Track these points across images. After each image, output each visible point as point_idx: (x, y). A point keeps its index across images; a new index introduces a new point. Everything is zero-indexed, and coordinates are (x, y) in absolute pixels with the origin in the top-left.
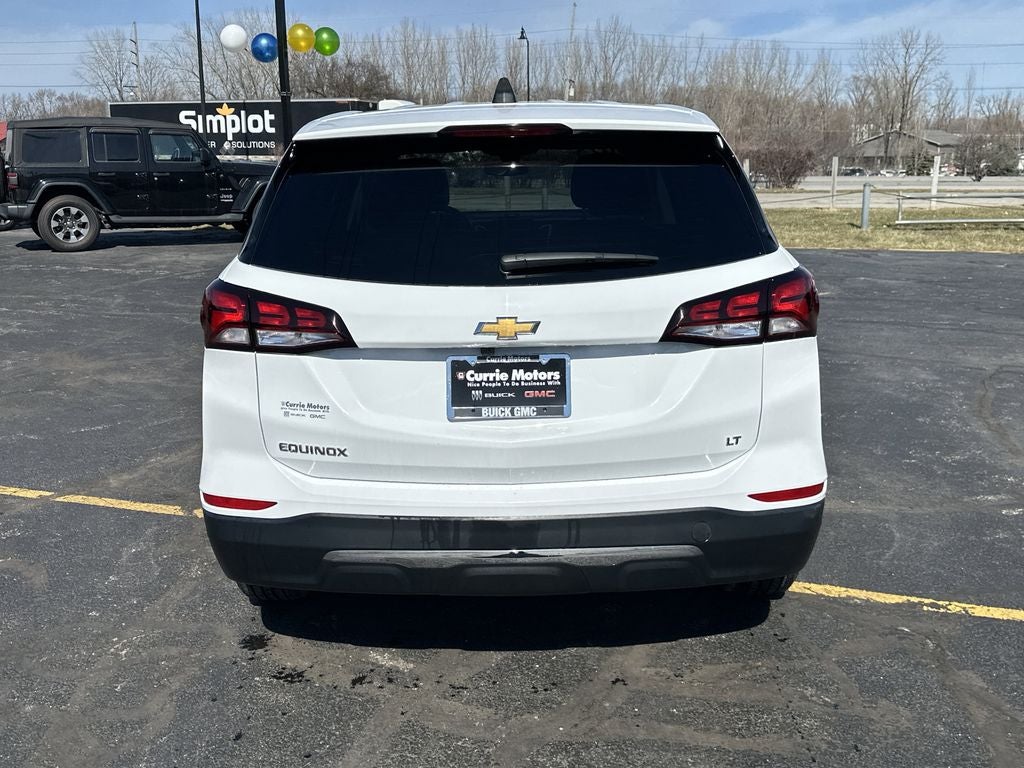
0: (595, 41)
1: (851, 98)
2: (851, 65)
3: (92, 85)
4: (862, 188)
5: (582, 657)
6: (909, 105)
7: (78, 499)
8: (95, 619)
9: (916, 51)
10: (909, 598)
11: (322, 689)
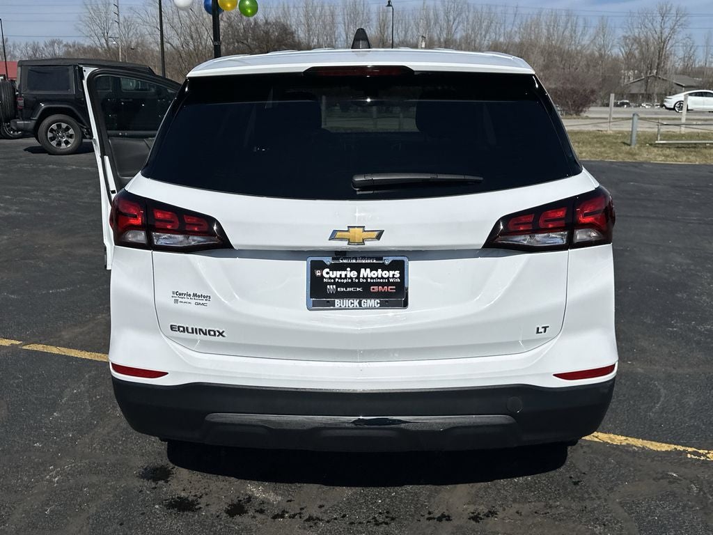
0: (441, 9)
1: (622, 52)
2: (622, 28)
3: (87, 36)
4: (631, 116)
5: (416, 494)
6: (663, 57)
7: (39, 348)
8: (38, 449)
9: (669, 19)
10: (676, 446)
11: (207, 517)
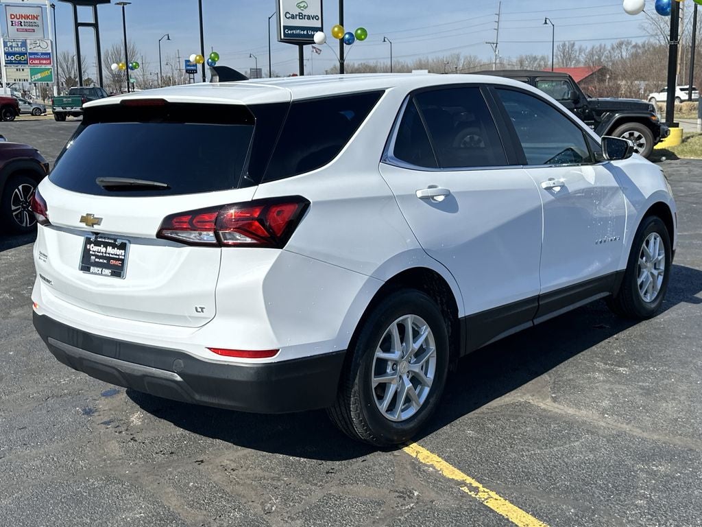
3: (652, 35)
